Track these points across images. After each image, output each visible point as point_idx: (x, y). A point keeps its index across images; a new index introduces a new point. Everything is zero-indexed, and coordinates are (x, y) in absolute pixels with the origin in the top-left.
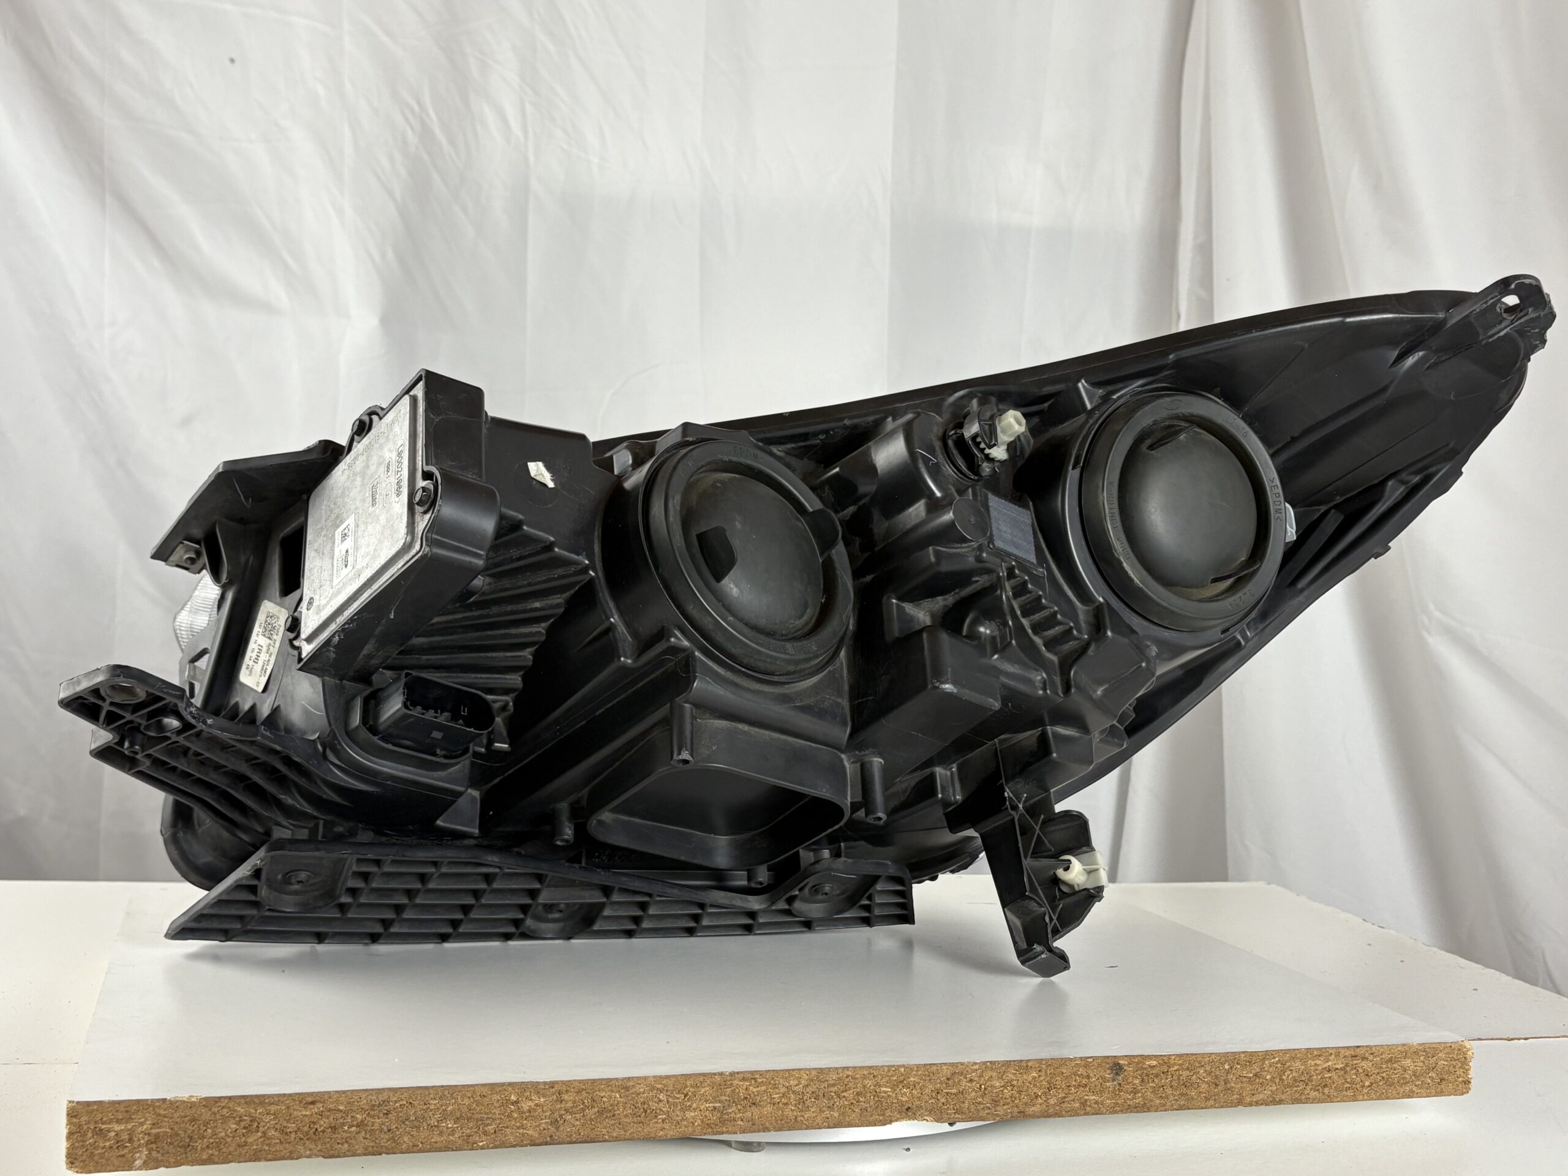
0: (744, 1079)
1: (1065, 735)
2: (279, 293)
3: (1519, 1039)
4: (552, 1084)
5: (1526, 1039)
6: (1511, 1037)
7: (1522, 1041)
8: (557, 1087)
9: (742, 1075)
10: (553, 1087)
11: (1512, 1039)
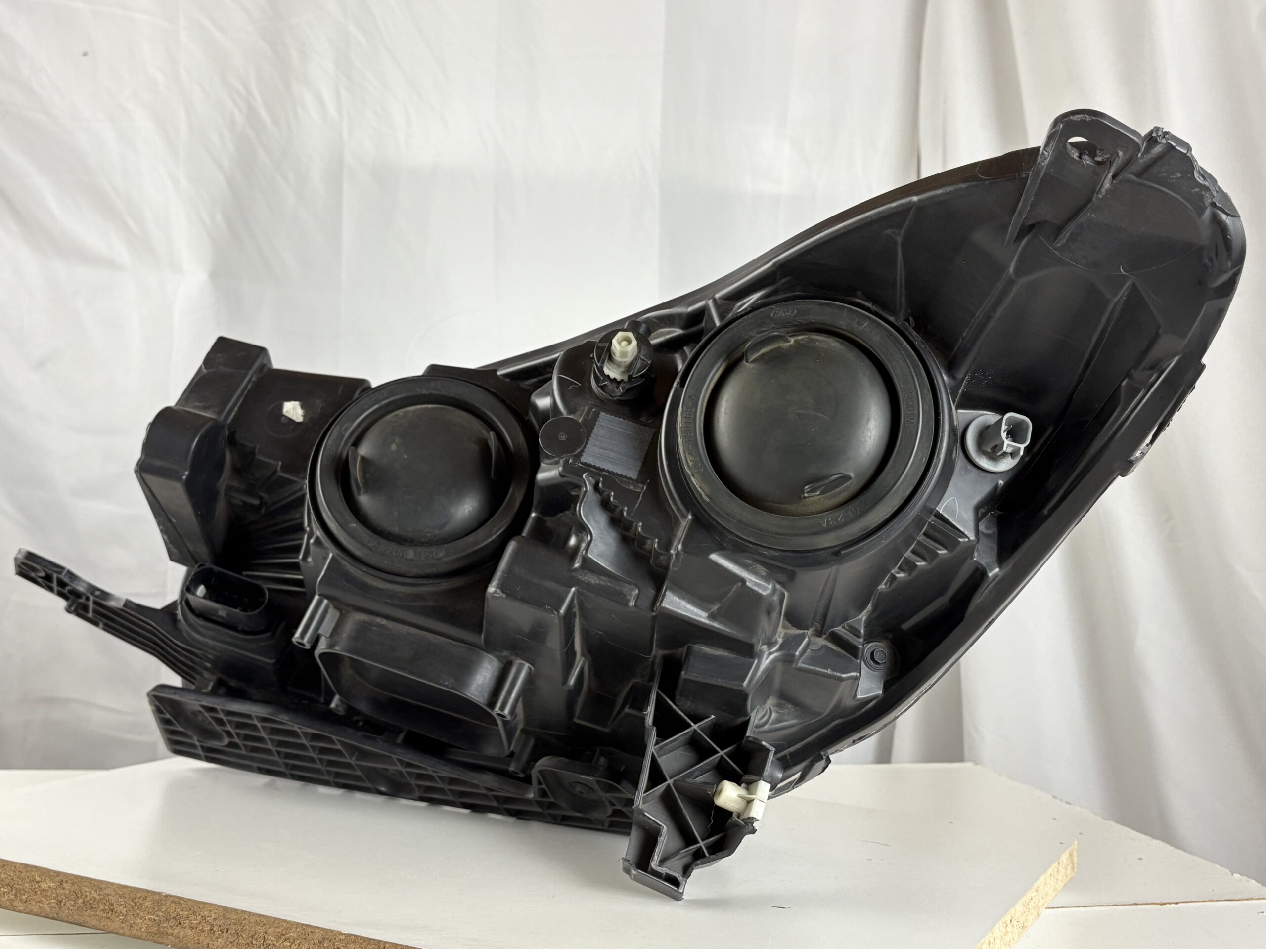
0: (173, 902)
1: (711, 655)
2: (121, 252)
3: (1170, 903)
4: (58, 874)
5: (1177, 903)
6: (1163, 902)
7: (1173, 905)
8: (61, 877)
9: (172, 898)
10: (58, 876)
11: (1165, 904)
